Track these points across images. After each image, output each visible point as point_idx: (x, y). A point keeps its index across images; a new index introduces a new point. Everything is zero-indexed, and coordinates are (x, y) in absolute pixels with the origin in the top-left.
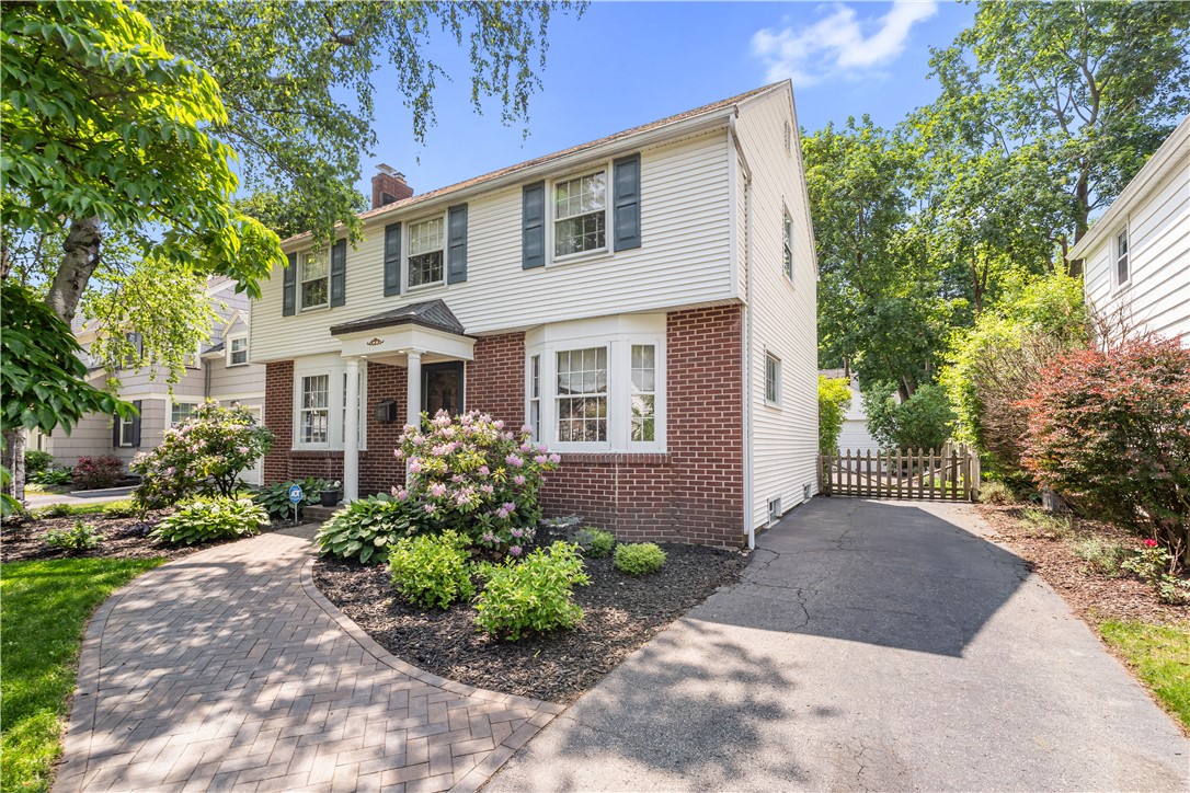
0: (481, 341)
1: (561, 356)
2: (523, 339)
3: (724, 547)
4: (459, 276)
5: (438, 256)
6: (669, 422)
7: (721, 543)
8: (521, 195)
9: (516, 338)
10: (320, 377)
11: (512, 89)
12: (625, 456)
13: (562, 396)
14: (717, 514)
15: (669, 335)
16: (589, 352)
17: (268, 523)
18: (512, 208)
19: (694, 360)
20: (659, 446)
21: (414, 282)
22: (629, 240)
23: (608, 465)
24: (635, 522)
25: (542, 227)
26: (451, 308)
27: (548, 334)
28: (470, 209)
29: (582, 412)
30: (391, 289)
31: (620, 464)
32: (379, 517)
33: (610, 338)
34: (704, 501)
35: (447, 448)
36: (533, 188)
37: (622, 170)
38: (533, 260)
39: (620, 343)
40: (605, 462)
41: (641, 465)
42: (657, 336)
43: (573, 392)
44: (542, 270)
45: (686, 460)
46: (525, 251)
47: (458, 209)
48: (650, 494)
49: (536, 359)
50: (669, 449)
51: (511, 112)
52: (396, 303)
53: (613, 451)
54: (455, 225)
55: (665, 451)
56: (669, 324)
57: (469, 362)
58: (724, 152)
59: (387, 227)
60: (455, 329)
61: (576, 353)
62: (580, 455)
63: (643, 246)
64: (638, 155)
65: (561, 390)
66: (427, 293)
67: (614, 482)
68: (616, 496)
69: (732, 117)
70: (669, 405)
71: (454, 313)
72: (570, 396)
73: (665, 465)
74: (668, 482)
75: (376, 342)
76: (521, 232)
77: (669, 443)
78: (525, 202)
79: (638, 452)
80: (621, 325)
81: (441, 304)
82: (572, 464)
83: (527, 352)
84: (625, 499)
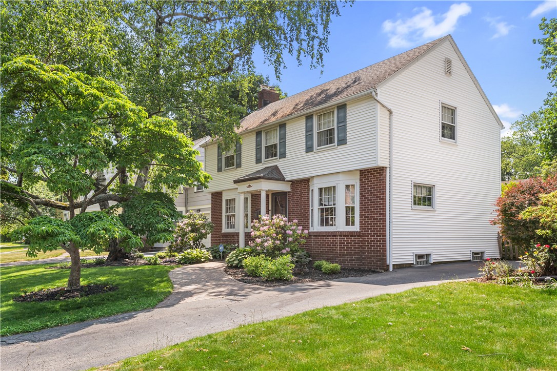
0: (294, 183)
1: (321, 189)
2: (309, 182)
3: (379, 270)
4: (283, 155)
5: (275, 146)
6: (360, 217)
7: (377, 269)
8: (305, 120)
9: (306, 182)
10: (232, 199)
11: (315, 52)
12: (341, 232)
13: (321, 207)
14: (376, 256)
15: (360, 180)
16: (330, 188)
17: (212, 258)
18: (302, 125)
19: (369, 191)
20: (356, 228)
21: (267, 157)
22: (342, 141)
23: (335, 236)
24: (345, 260)
25: (312, 134)
26: (280, 169)
27: (316, 181)
28: (287, 126)
29: (328, 214)
30: (258, 161)
31: (339, 236)
32: (245, 253)
33: (337, 182)
34: (372, 251)
35: (266, 228)
36: (309, 117)
37: (340, 111)
38: (309, 149)
39: (340, 184)
40: (334, 235)
41: (348, 236)
42: (356, 181)
43: (325, 205)
44: (312, 153)
45: (366, 234)
46: (306, 145)
47: (282, 126)
48: (352, 248)
49: (312, 190)
50: (360, 229)
51: (315, 64)
52: (261, 167)
53: (338, 230)
54: (281, 132)
55: (359, 230)
56: (360, 176)
57: (289, 192)
58: (374, 104)
59: (256, 133)
60: (281, 178)
61: (326, 189)
62: (325, 232)
63: (347, 143)
64: (346, 105)
65: (321, 204)
66: (271, 163)
67: (337, 243)
68: (338, 249)
69: (373, 93)
70: (360, 210)
71: (281, 171)
72: (324, 207)
73: (358, 236)
74: (360, 243)
75: (249, 186)
76: (305, 136)
77: (360, 227)
78: (306, 124)
79: (348, 230)
80: (341, 177)
81: (276, 167)
82: (323, 236)
83: (310, 187)
84: (342, 250)
